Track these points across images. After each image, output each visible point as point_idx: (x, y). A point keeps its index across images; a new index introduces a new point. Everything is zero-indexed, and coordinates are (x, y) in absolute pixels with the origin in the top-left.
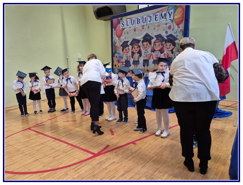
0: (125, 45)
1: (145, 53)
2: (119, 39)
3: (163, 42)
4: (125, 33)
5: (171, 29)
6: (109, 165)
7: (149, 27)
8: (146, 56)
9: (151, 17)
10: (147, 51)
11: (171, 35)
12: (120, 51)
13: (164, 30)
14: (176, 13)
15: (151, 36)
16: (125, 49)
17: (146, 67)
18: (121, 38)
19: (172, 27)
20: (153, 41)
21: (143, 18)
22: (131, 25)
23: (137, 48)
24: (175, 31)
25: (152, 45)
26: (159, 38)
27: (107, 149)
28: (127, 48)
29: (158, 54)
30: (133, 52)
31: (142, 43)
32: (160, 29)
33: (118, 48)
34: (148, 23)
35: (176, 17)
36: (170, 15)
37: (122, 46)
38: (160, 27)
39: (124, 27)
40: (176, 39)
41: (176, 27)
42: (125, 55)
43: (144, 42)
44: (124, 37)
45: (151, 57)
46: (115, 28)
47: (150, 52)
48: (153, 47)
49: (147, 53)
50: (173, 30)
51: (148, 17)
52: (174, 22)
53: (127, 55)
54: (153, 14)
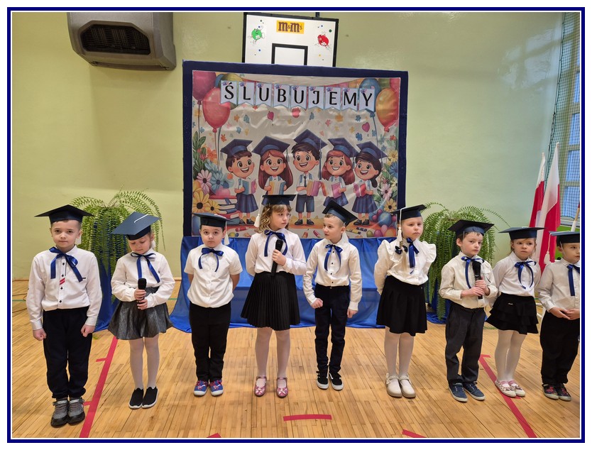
0: (236, 150)
1: (303, 179)
2: (215, 131)
3: (351, 159)
4: (236, 118)
5: (370, 132)
7: (312, 117)
8: (305, 186)
9: (318, 92)
10: (307, 175)
11: (369, 145)
12: (218, 163)
13: (352, 130)
14: (381, 99)
15: (319, 139)
16: (236, 161)
17: (305, 213)
18: (224, 128)
19: (372, 128)
20: (325, 151)
21: (296, 92)
22: (259, 102)
23: (279, 163)
24: (379, 138)
25: (323, 160)
26: (342, 148)
28: (244, 160)
29: (338, 185)
30: (264, 171)
31: (294, 152)
32: (342, 125)
33: (211, 155)
34: (311, 105)
35: (380, 107)
36: (367, 101)
37: (224, 150)
38: (341, 122)
39: (234, 101)
40: (380, 154)
41: (381, 129)
42: (236, 179)
43: (300, 150)
44: (234, 129)
45: (321, 190)
46: (202, 97)
47: (316, 178)
48: (325, 167)
49: (308, 179)
50: (375, 133)
51: (311, 93)
52: (376, 118)
53: (245, 178)
54: (325, 87)
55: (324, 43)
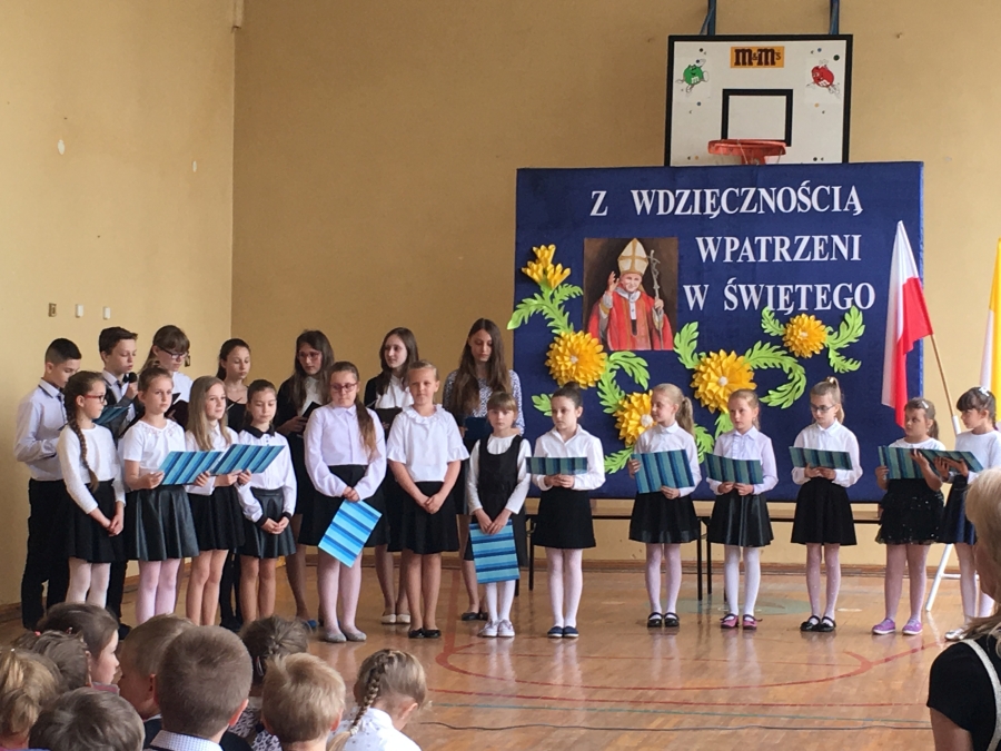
55: (825, 82)
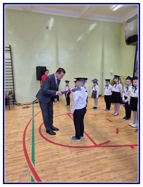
6: (102, 159)
27: (107, 144)
